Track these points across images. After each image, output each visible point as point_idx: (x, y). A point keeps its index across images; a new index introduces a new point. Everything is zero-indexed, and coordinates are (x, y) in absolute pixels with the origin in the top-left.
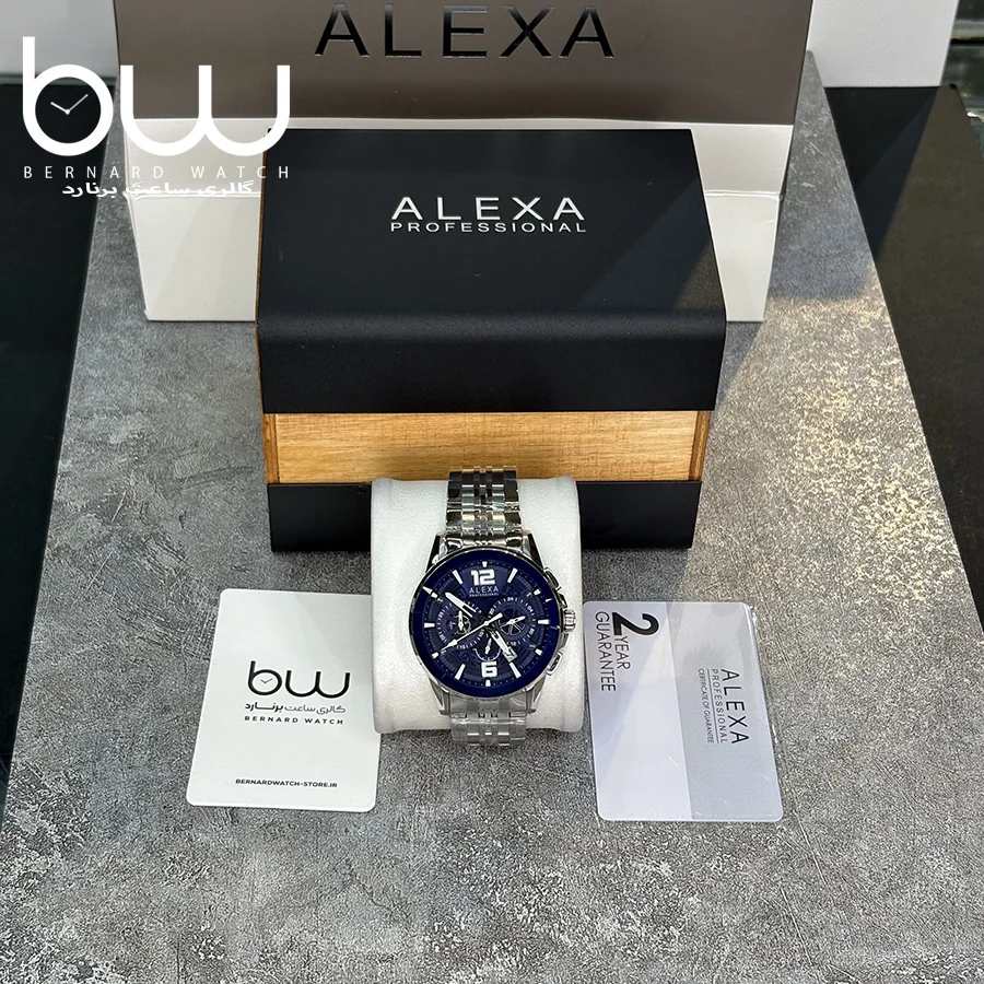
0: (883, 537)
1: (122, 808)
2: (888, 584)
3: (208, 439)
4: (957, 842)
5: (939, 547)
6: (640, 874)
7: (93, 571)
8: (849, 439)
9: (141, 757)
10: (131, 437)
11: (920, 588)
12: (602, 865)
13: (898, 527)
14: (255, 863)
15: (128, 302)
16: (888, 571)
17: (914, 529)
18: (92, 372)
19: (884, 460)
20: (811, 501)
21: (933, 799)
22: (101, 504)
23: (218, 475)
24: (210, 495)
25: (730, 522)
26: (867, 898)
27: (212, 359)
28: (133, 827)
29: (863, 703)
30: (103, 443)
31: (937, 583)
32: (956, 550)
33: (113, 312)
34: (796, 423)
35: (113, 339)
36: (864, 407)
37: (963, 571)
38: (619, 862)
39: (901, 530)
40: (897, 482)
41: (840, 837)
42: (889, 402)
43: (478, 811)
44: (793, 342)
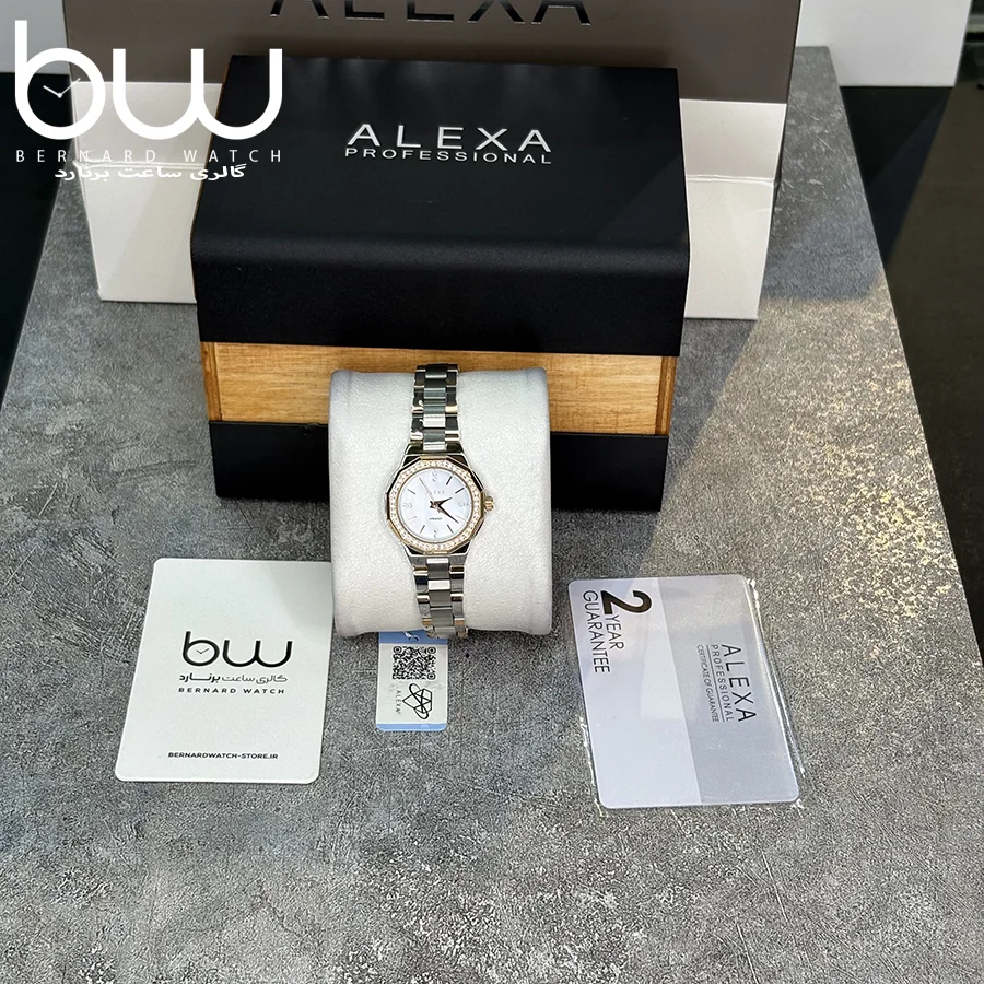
0: (875, 548)
1: (19, 818)
2: (877, 599)
3: (151, 431)
4: (938, 879)
5: (935, 561)
6: (582, 905)
7: (14, 566)
8: (844, 445)
9: (44, 764)
10: (68, 428)
11: (912, 603)
12: (539, 894)
13: (892, 538)
14: (158, 882)
15: (80, 290)
16: (878, 585)
17: (909, 541)
18: (35, 361)
19: (880, 467)
20: (797, 510)
21: (913, 831)
22: (30, 497)
23: (156, 470)
24: (147, 490)
25: (708, 530)
26: (833, 939)
27: (164, 349)
28: (28, 839)
29: (841, 726)
30: (37, 435)
31: (932, 599)
32: (954, 565)
33: (62, 300)
34: (787, 427)
35: (60, 327)
36: (862, 412)
37: (961, 586)
38: (558, 891)
39: (895, 542)
40: (893, 491)
41: (807, 870)
42: (890, 407)
43: (407, 832)
44: (790, 342)
